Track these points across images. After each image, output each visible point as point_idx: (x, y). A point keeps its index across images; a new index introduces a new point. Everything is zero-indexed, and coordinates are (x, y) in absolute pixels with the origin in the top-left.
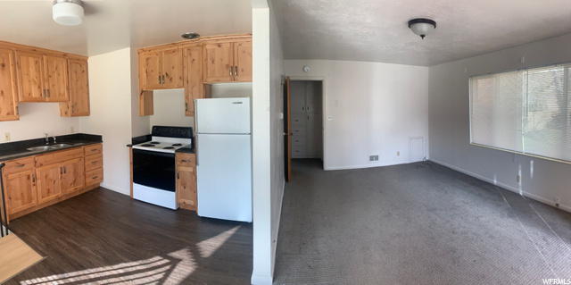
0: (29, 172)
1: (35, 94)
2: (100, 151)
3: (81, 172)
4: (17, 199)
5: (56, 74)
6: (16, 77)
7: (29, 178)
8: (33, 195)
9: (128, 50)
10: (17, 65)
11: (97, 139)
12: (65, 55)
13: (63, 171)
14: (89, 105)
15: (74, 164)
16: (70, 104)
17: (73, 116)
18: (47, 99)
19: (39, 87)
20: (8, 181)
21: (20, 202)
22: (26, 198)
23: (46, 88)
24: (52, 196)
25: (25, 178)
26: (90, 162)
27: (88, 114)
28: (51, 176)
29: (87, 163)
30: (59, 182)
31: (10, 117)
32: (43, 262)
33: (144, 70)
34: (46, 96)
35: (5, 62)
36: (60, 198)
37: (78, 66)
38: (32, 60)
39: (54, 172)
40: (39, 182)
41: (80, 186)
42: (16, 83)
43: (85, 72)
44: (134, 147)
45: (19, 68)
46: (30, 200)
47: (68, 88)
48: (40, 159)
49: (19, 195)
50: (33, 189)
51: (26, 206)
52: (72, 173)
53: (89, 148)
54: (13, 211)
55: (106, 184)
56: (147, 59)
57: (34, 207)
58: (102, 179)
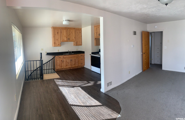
0: (62, 59)
1: (65, 39)
2: (84, 56)
3: (77, 61)
4: (58, 66)
5: (71, 34)
6: (61, 35)
7: (62, 61)
8: (63, 65)
9: (90, 27)
10: (61, 32)
11: (83, 52)
12: (74, 28)
13: (71, 61)
14: (82, 42)
15: (75, 59)
16: (76, 42)
17: (76, 45)
18: (69, 41)
19: (67, 38)
20: (57, 61)
21: (59, 66)
22: (61, 66)
23: (69, 38)
24: (68, 67)
25: (61, 61)
26: (80, 59)
27: (81, 45)
28: (68, 61)
29: (79, 59)
30: (70, 63)
31: (59, 45)
32: (60, 78)
33: (95, 32)
34: (69, 40)
35: (58, 32)
36: (70, 68)
37: (78, 31)
38: (65, 31)
39: (69, 61)
40: (64, 62)
41: (77, 66)
42: (61, 37)
43: (81, 32)
44: (91, 55)
45: (62, 33)
46: (62, 67)
47: (75, 38)
48: (65, 56)
49: (59, 65)
50: (63, 64)
51: (61, 68)
52: (74, 62)
53: (80, 55)
54: (57, 68)
55: (85, 66)
56: (96, 29)
57: (63, 69)
58: (84, 64)
